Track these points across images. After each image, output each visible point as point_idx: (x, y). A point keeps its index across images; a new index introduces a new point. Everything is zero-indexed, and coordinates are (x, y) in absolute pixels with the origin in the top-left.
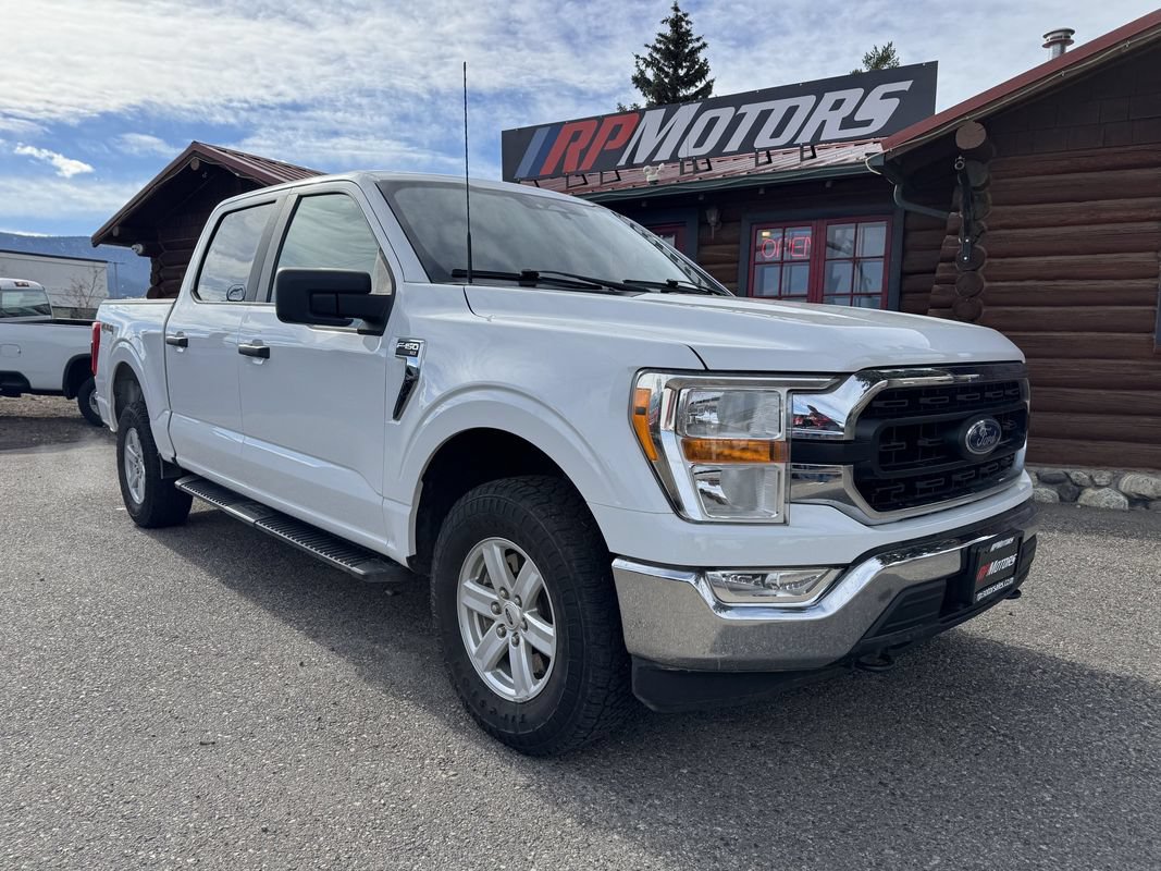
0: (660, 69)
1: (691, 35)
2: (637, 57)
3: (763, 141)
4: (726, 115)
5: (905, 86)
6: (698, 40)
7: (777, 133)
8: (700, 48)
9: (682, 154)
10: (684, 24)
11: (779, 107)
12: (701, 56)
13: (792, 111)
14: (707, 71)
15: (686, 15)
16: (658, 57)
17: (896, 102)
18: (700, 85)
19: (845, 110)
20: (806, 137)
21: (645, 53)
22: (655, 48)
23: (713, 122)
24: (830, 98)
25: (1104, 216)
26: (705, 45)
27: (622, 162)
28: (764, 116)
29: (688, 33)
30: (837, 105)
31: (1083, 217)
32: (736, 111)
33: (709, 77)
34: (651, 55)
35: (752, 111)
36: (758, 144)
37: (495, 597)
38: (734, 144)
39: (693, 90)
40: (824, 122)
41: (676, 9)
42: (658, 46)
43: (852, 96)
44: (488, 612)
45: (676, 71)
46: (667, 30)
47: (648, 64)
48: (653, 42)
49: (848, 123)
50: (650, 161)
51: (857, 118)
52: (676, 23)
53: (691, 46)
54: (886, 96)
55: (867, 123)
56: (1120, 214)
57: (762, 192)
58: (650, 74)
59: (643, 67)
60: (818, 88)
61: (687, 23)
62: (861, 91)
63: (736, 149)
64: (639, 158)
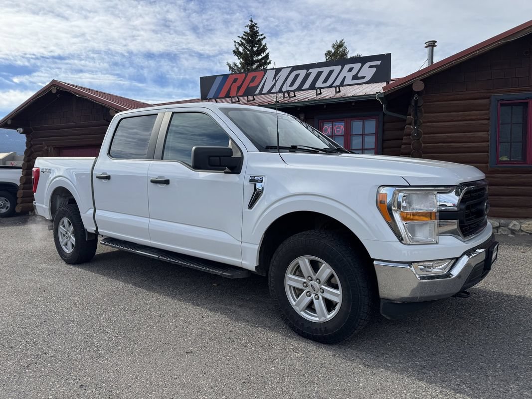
0: (245, 48)
1: (258, 33)
2: (235, 42)
3: (319, 84)
4: (303, 73)
5: (378, 63)
6: (262, 35)
7: (325, 81)
8: (263, 39)
9: (284, 89)
10: (255, 28)
11: (326, 70)
12: (263, 42)
13: (331, 72)
14: (266, 49)
15: (256, 24)
16: (244, 42)
17: (375, 69)
18: (263, 55)
19: (354, 72)
20: (337, 83)
21: (238, 40)
22: (242, 38)
23: (297, 76)
24: (347, 67)
25: (468, 118)
26: (265, 38)
27: (257, 92)
28: (320, 74)
29: (257, 32)
30: (350, 70)
31: (460, 118)
32: (307, 71)
33: (267, 52)
34: (241, 41)
35: (314, 72)
36: (317, 86)
37: (305, 280)
38: (307, 86)
39: (260, 57)
40: (345, 77)
41: (252, 21)
42: (244, 37)
43: (357, 66)
44: (300, 286)
45: (252, 48)
46: (248, 30)
47: (240, 45)
48: (242, 35)
49: (355, 77)
50: (269, 92)
51: (359, 75)
52: (252, 27)
53: (259, 37)
54: (371, 67)
55: (363, 78)
56: (473, 117)
57: (325, 107)
58: (241, 49)
59: (238, 46)
61: (257, 27)
62: (360, 65)
63: (308, 88)
64: (265, 91)
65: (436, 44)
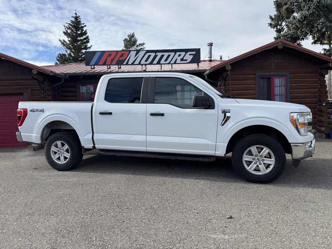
0: (72, 31)
1: (81, 22)
2: (64, 26)
3: (162, 62)
4: (153, 55)
5: (194, 53)
6: (83, 24)
7: (166, 60)
8: (84, 26)
9: (142, 63)
10: (79, 19)
11: (166, 54)
12: (85, 29)
13: (169, 56)
14: (87, 33)
15: (79, 16)
16: (71, 27)
17: (192, 56)
18: (84, 37)
19: (181, 57)
20: (173, 62)
21: (67, 25)
22: (70, 24)
23: (149, 56)
24: (178, 54)
26: (85, 26)
27: (125, 63)
28: (162, 56)
29: (80, 21)
30: (180, 55)
32: (155, 54)
33: (87, 35)
34: (68, 26)
35: (159, 55)
36: (161, 62)
39: (82, 38)
40: (177, 59)
41: (76, 14)
42: (71, 24)
43: (183, 54)
45: (77, 32)
46: (73, 19)
47: (68, 29)
48: (70, 22)
49: (182, 60)
50: (133, 64)
51: (184, 59)
52: (76, 18)
53: (81, 25)
54: (190, 55)
55: (186, 60)
58: (69, 31)
59: (67, 29)
60: (175, 51)
61: (80, 18)
62: (184, 53)
63: (156, 63)
64: (130, 63)
65: (213, 44)
